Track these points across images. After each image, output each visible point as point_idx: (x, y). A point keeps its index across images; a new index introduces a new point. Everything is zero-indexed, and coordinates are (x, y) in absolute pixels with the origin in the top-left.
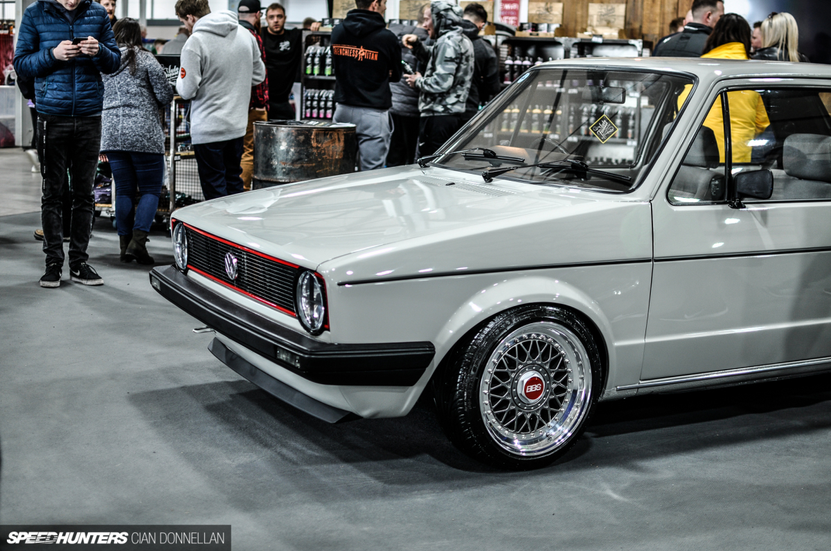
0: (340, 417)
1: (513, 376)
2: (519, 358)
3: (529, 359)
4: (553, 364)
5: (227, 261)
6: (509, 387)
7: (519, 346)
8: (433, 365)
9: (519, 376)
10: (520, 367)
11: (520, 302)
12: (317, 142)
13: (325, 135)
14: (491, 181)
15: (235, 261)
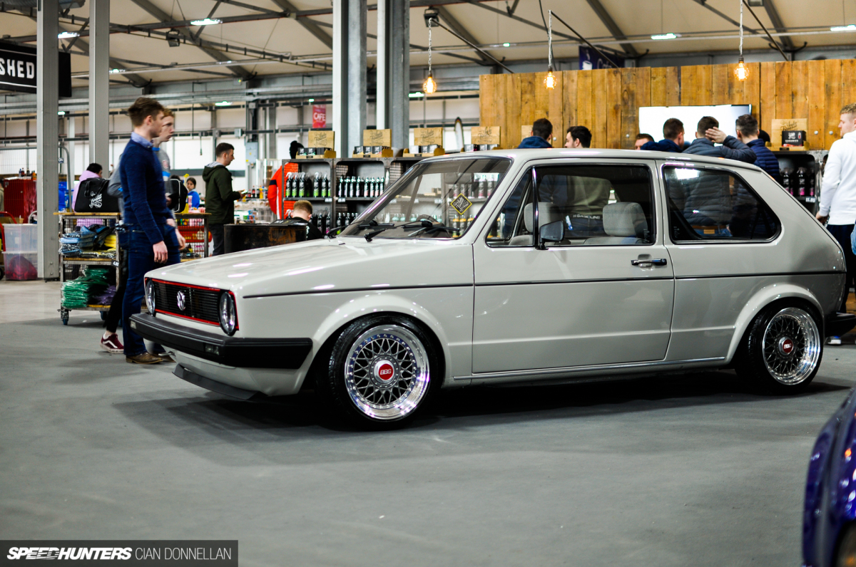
0: (252, 395)
1: (370, 363)
2: (374, 351)
3: (382, 352)
4: (401, 356)
5: (178, 297)
6: (368, 371)
7: (374, 342)
8: (312, 355)
9: (375, 364)
10: (375, 357)
11: (375, 310)
12: (273, 237)
13: (280, 231)
14: (371, 240)
15: (183, 297)
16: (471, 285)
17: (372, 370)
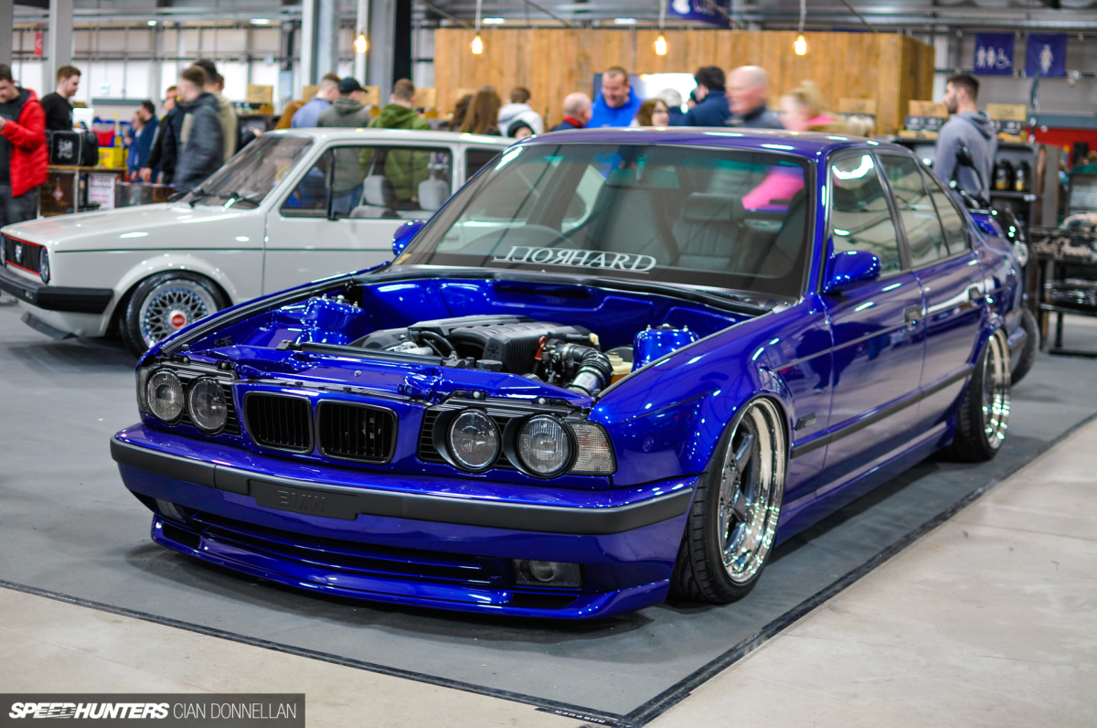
1: (165, 312)
2: (169, 302)
3: (176, 303)
6: (162, 319)
7: (169, 295)
8: (113, 303)
9: (169, 313)
10: (170, 307)
16: (261, 249)
17: (165, 318)
